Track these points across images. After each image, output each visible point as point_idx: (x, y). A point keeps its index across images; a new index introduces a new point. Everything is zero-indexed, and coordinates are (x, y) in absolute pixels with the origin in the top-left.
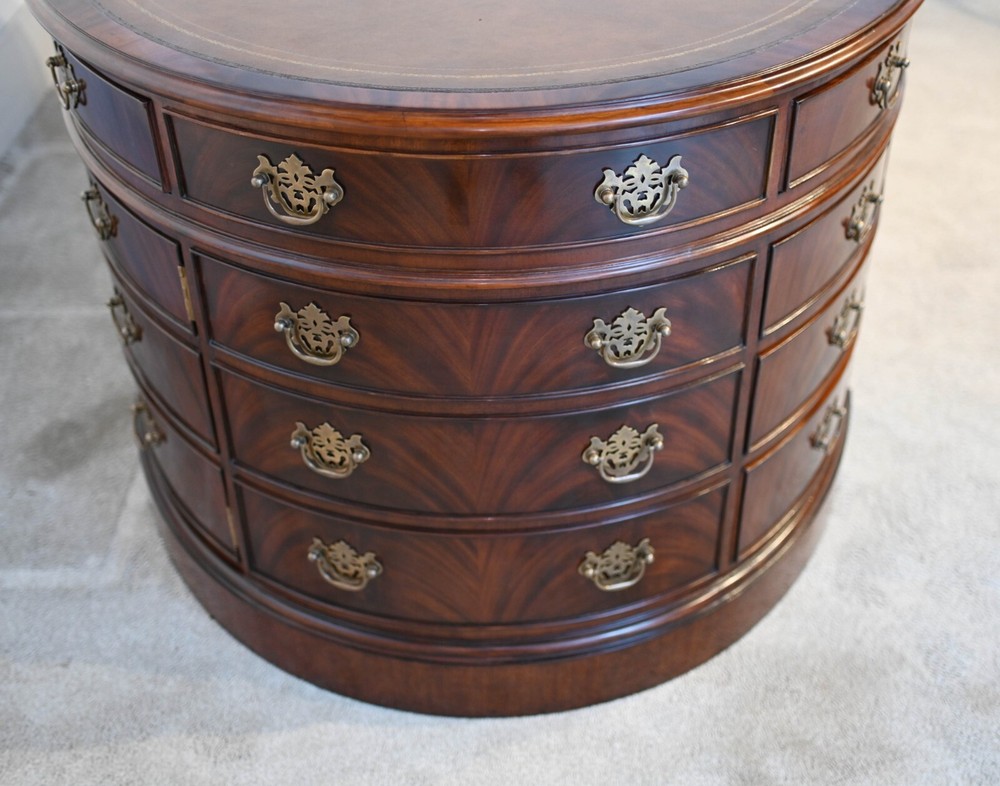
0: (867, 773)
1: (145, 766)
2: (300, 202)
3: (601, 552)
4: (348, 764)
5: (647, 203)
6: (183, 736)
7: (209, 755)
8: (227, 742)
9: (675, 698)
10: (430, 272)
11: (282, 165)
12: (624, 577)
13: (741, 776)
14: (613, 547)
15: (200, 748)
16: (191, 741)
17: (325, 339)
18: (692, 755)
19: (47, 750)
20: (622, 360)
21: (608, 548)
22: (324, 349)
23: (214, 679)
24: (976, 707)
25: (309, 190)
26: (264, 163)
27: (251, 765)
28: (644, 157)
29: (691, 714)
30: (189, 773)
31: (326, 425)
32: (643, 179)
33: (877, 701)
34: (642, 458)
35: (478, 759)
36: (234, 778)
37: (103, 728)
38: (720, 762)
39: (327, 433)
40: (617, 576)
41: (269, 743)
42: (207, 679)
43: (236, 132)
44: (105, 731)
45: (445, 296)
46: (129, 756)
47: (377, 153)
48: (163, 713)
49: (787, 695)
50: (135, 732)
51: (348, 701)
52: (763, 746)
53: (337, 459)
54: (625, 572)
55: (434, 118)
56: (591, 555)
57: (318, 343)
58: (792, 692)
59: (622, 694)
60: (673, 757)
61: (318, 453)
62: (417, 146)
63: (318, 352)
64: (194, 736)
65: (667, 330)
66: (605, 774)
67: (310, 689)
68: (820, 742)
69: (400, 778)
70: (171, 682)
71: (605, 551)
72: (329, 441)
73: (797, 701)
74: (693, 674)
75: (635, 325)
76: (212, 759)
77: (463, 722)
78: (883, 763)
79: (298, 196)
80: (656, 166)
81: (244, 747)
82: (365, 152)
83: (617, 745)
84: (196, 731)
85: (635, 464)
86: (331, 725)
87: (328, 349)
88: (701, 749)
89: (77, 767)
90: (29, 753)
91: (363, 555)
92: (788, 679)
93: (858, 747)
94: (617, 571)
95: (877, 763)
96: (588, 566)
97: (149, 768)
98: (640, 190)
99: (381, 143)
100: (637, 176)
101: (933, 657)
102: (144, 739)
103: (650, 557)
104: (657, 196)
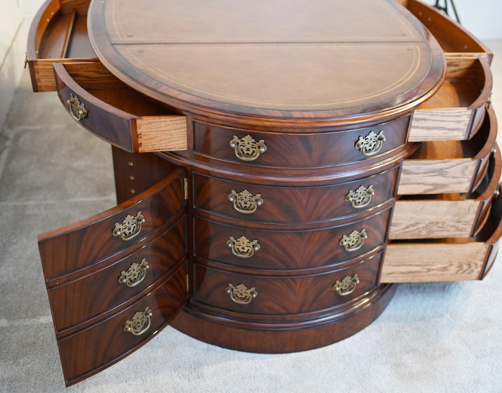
0: (440, 359)
1: (160, 385)
2: (248, 152)
3: (341, 281)
4: (243, 376)
5: (371, 148)
6: (172, 372)
7: (186, 378)
8: (191, 372)
9: (363, 338)
10: (295, 176)
11: (243, 139)
12: (348, 290)
13: (395, 364)
14: (345, 278)
15: (181, 376)
16: (176, 373)
17: (249, 203)
18: (375, 359)
19: (117, 383)
20: (357, 205)
21: (344, 278)
22: (248, 207)
23: (178, 348)
24: (473, 331)
25: (253, 148)
26: (236, 138)
27: (204, 380)
28: (372, 132)
29: (371, 343)
30: (179, 386)
31: (243, 237)
32: (371, 139)
33: (437, 332)
34: (359, 242)
35: (294, 369)
36: (199, 386)
37: (137, 372)
38: (386, 360)
39: (244, 240)
40: (345, 290)
41: (208, 371)
42: (175, 349)
43: (226, 127)
44: (138, 373)
45: (299, 185)
46: (152, 382)
47: (283, 134)
48: (160, 364)
49: (404, 333)
50: (152, 373)
51: (236, 352)
52: (401, 352)
53: (246, 251)
54: (348, 288)
55: (307, 121)
56: (338, 282)
57: (245, 205)
58: (406, 332)
59: (343, 339)
60: (368, 360)
61: (238, 249)
62: (298, 131)
63: (245, 208)
64: (177, 371)
65: (373, 193)
66: (345, 369)
67: (218, 349)
68: (420, 349)
69: (266, 379)
70: (160, 352)
71: (342, 280)
72: (243, 243)
73: (408, 335)
74: (367, 329)
75: (362, 192)
76: (187, 380)
77: (284, 355)
78: (445, 354)
79: (248, 150)
80: (375, 135)
81: (199, 373)
82: (278, 134)
83: (346, 358)
84: (177, 369)
85: (356, 245)
86: (232, 362)
87: (249, 207)
88: (378, 356)
89: (132, 389)
90: (109, 385)
91: (250, 289)
92: (403, 327)
93: (435, 349)
94: (346, 288)
95: (443, 355)
96: (336, 286)
97: (162, 386)
98: (370, 143)
99: (284, 130)
100: (370, 139)
101: (453, 314)
102: (156, 375)
103: (358, 282)
104: (375, 145)
